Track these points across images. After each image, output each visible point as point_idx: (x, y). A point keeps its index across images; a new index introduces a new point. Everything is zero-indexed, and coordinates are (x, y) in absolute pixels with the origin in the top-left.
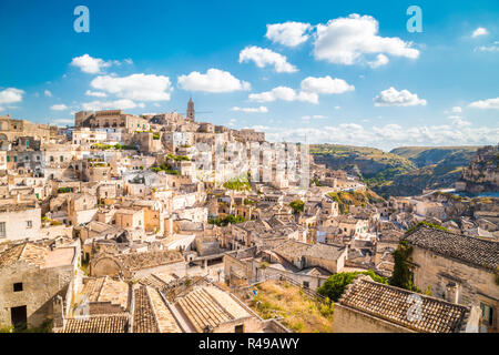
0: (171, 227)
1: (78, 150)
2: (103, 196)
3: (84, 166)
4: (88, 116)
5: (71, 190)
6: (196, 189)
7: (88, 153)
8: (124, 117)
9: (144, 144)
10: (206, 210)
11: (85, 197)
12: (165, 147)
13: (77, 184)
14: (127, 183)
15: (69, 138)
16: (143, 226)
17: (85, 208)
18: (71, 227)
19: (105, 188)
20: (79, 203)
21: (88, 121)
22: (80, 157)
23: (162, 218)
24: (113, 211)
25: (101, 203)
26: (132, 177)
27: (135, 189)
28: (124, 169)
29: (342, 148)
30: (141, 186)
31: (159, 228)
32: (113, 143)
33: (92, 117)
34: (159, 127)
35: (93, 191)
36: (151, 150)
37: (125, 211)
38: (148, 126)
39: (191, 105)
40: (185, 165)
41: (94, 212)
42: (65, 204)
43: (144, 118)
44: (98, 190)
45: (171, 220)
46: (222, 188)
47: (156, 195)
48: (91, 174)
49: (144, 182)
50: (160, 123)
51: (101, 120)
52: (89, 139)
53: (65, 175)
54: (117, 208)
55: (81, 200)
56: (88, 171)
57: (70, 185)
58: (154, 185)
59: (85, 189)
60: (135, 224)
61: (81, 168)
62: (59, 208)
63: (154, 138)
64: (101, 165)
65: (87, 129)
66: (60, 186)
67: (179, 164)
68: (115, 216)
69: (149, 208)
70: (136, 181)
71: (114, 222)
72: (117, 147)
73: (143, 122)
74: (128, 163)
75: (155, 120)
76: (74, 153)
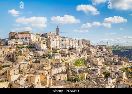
0: (52, 82)
1: (10, 48)
2: (22, 69)
3: (13, 56)
4: (15, 34)
5: (9, 66)
6: (62, 66)
7: (15, 50)
8: (30, 34)
9: (39, 46)
10: (66, 75)
11: (15, 69)
12: (48, 47)
13: (11, 63)
14: (32, 63)
15: (6, 44)
16: (40, 82)
17: (15, 74)
18: (8, 83)
19: (23, 65)
20: (12, 72)
21: (14, 36)
22: (11, 52)
23: (48, 78)
24: (27, 75)
25: (21, 71)
26: (34, 60)
27: (35, 65)
28: (31, 57)
30: (38, 64)
31: (46, 83)
32: (25, 46)
33: (16, 34)
34: (45, 39)
35: (17, 66)
36: (42, 49)
37: (32, 75)
38: (40, 38)
39: (58, 29)
40: (57, 55)
41: (18, 76)
42: (6, 72)
43: (39, 35)
44: (20, 66)
45: (52, 79)
46: (72, 65)
47: (45, 68)
48: (17, 59)
49: (39, 62)
50: (45, 37)
51: (20, 36)
52: (15, 44)
53: (5, 59)
54: (28, 74)
55: (13, 70)
56: (15, 58)
57: (8, 64)
58: (44, 64)
59: (14, 66)
60: (36, 81)
61: (12, 57)
62: (3, 74)
63: (43, 43)
64: (21, 55)
65: (14, 40)
66: (3, 64)
67: (54, 55)
68: (28, 78)
69: (43, 74)
70: (36, 62)
71: (27, 80)
72: (27, 47)
74: (32, 54)
75: (43, 36)
76: (8, 50)
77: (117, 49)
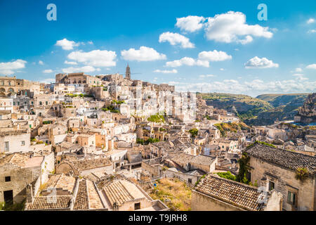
0: (113, 145)
1: (57, 97)
2: (71, 126)
3: (60, 108)
4: (64, 76)
5: (52, 122)
6: (129, 122)
7: (63, 99)
8: (85, 77)
9: (98, 94)
10: (135, 135)
11: (59, 126)
12: (111, 95)
13: (55, 119)
14: (87, 118)
15: (52, 90)
16: (94, 145)
17: (59, 133)
18: (51, 145)
19: (73, 121)
20: (55, 131)
21: (63, 79)
22: (58, 102)
23: (107, 140)
24: (76, 136)
25: (70, 130)
26: (90, 114)
27: (91, 122)
28: (85, 110)
29: (225, 95)
30: (95, 120)
31: (105, 146)
32: (78, 93)
33: (66, 77)
34: (107, 83)
35: (65, 123)
36: (102, 98)
37: (84, 135)
38: (101, 82)
39: (128, 69)
41: (65, 136)
42: (47, 131)
43: (98, 77)
44: (68, 122)
45: (113, 141)
46: (146, 121)
47: (104, 125)
48: (65, 112)
49: (97, 117)
50: (108, 81)
51: (72, 80)
52: (64, 91)
53: (48, 113)
54: (79, 133)
55: (57, 128)
56: (62, 110)
57: (50, 119)
58: (103, 119)
59: (60, 122)
60: (90, 143)
61: (58, 109)
62: (44, 134)
63: (104, 90)
64: (70, 107)
65: (63, 85)
66: (44, 120)
67: (119, 106)
68: (78, 138)
69: (99, 133)
70: (92, 117)
71: (77, 142)
72: (81, 96)
73: (97, 80)
74: (88, 106)
75: (106, 79)
76: (54, 99)
77: (215, 97)
